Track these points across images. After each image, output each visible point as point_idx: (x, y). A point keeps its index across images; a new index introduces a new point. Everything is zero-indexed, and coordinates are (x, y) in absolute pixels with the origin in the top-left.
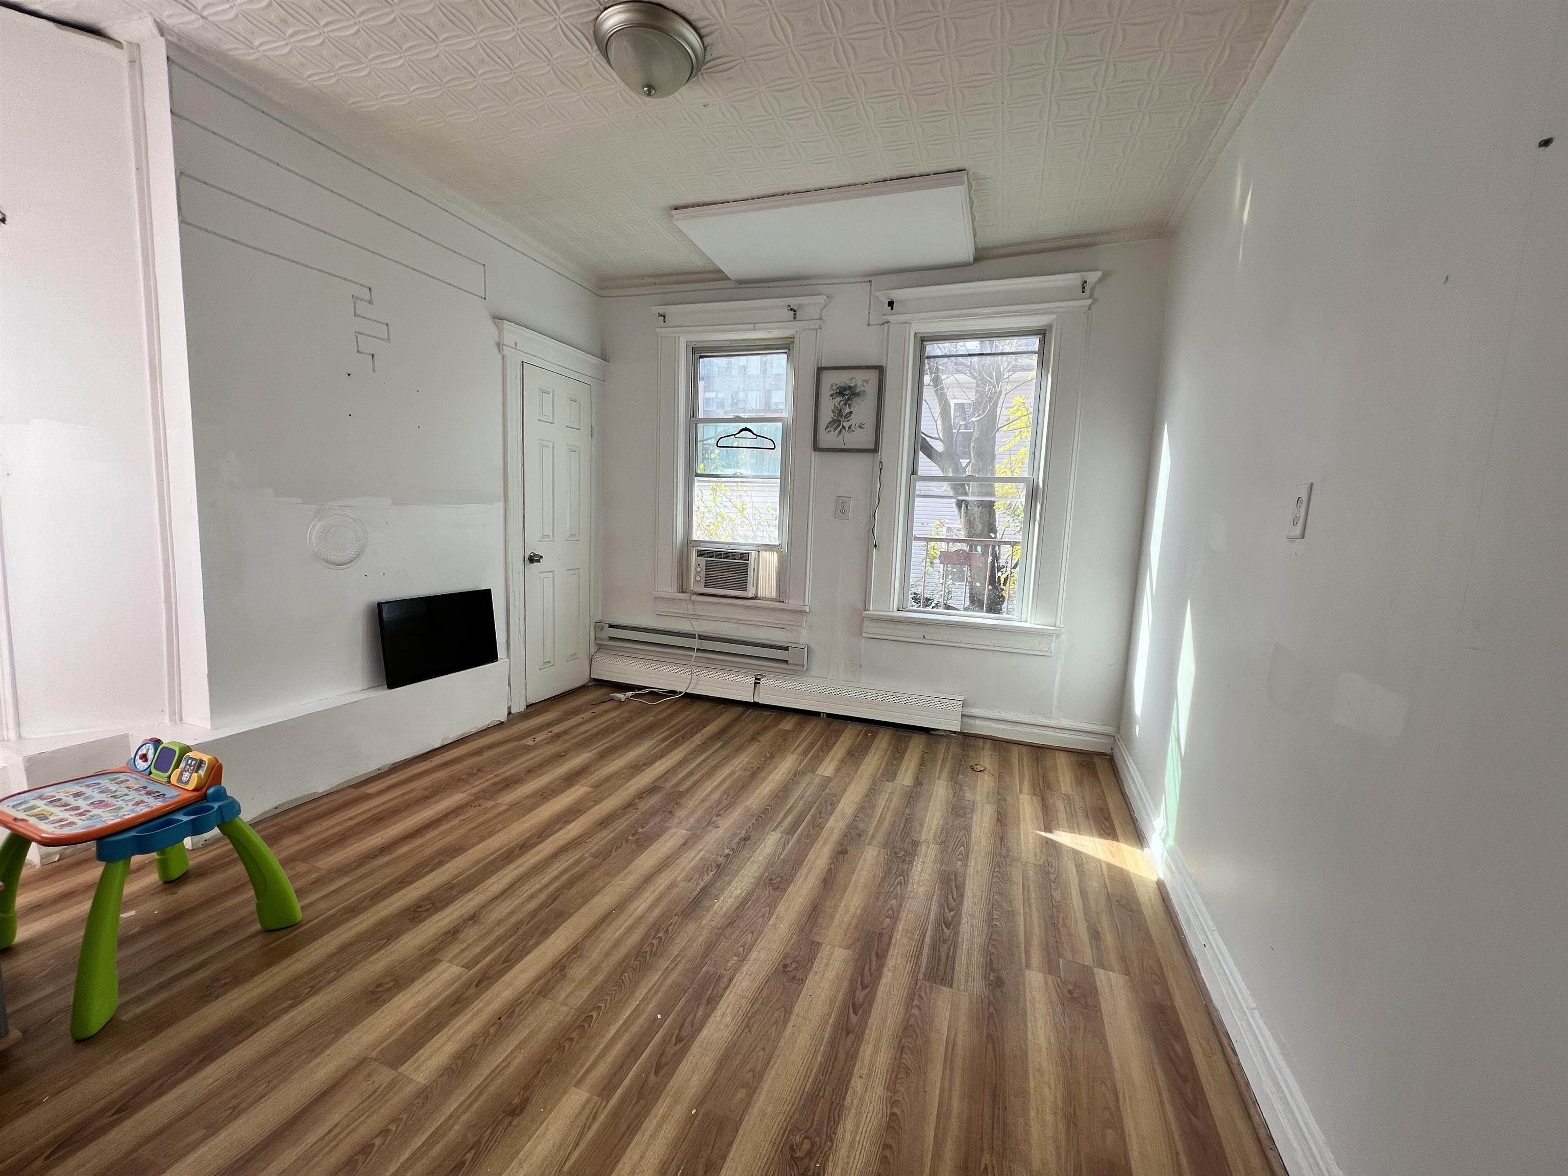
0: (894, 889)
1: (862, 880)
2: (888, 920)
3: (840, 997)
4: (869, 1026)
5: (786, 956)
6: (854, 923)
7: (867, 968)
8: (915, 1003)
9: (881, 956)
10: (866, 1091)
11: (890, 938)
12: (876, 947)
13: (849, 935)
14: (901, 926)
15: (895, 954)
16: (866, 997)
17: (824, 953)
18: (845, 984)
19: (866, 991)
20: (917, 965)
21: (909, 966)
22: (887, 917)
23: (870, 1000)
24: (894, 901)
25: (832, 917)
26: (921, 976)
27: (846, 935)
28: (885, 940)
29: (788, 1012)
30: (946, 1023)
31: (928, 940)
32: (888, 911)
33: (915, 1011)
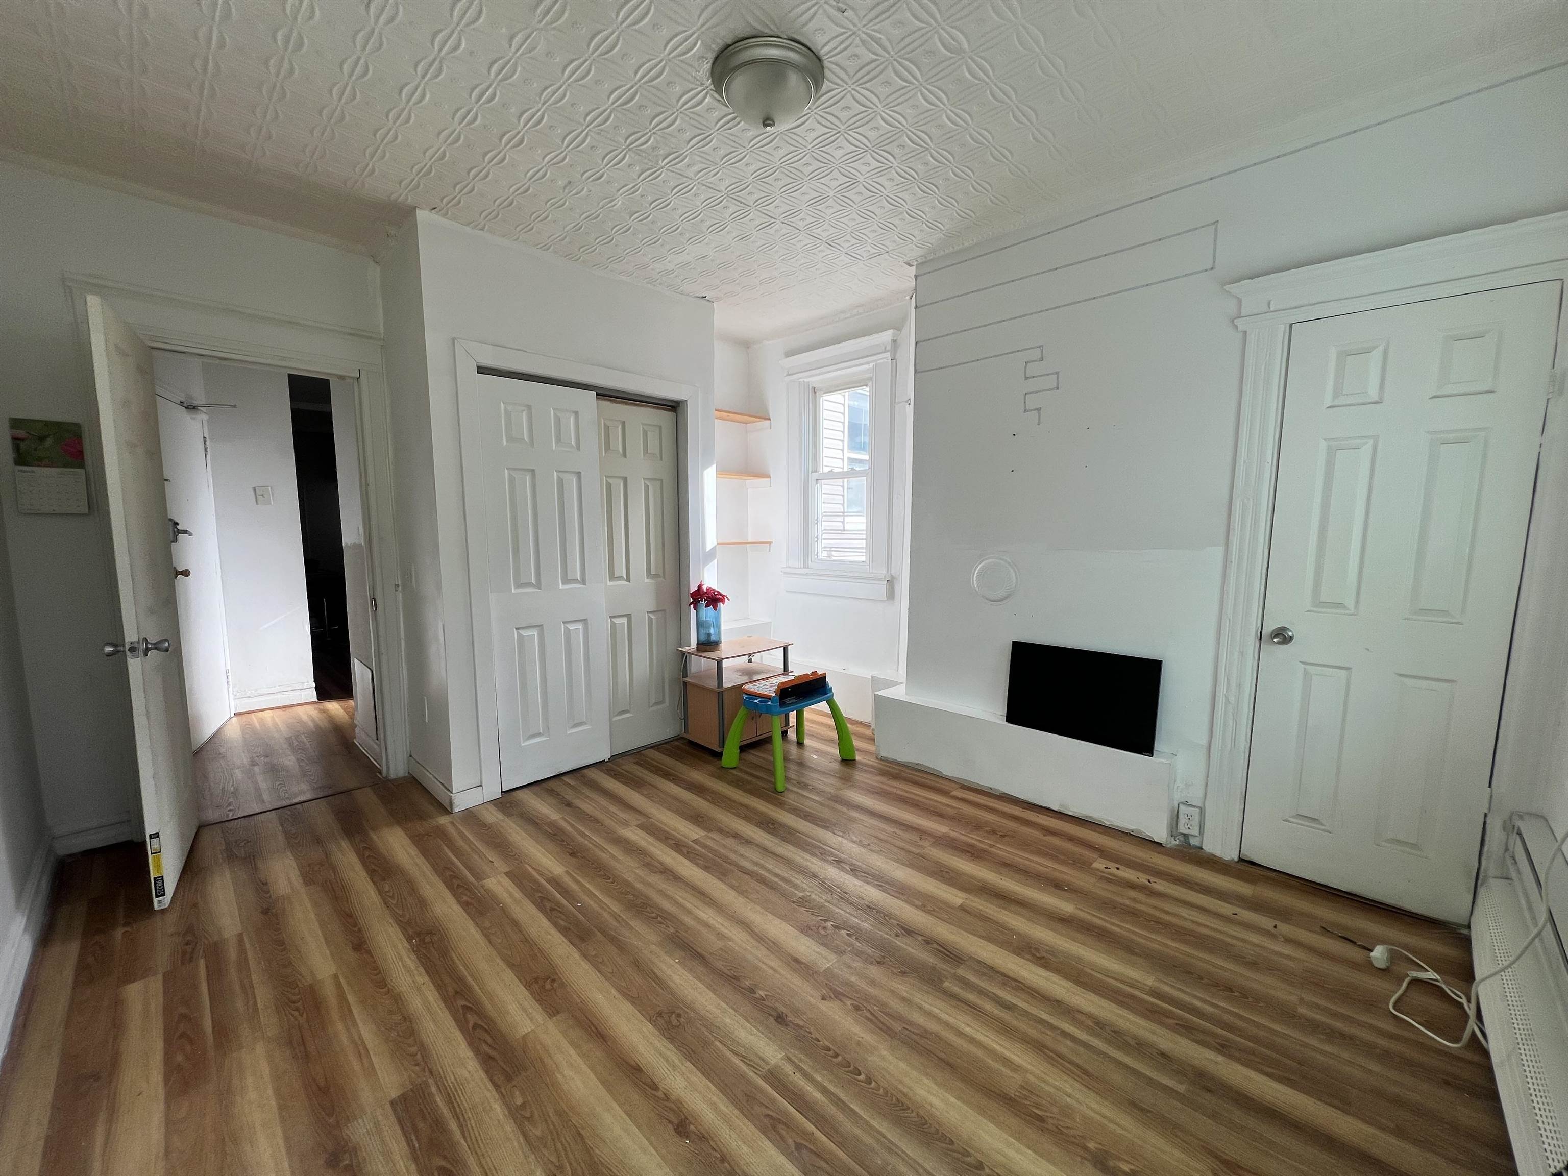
0: (556, 1150)
1: (608, 1118)
2: (519, 1101)
3: (486, 1003)
4: (445, 1009)
5: (563, 985)
6: (547, 1061)
7: (490, 1041)
8: (419, 1056)
9: (486, 1061)
10: (413, 981)
11: (497, 1086)
12: (501, 1063)
13: (539, 1047)
14: (498, 1108)
15: (475, 1075)
16: (467, 1022)
17: (539, 1014)
18: (493, 1014)
19: (470, 1025)
20: (442, 1087)
21: (451, 1079)
22: (524, 1103)
23: (462, 1025)
24: (538, 1133)
25: (576, 1046)
26: (431, 1081)
27: (541, 1044)
28: (500, 1078)
29: (511, 966)
30: (377, 1067)
31: (453, 1125)
32: (532, 1112)
33: (414, 1050)
